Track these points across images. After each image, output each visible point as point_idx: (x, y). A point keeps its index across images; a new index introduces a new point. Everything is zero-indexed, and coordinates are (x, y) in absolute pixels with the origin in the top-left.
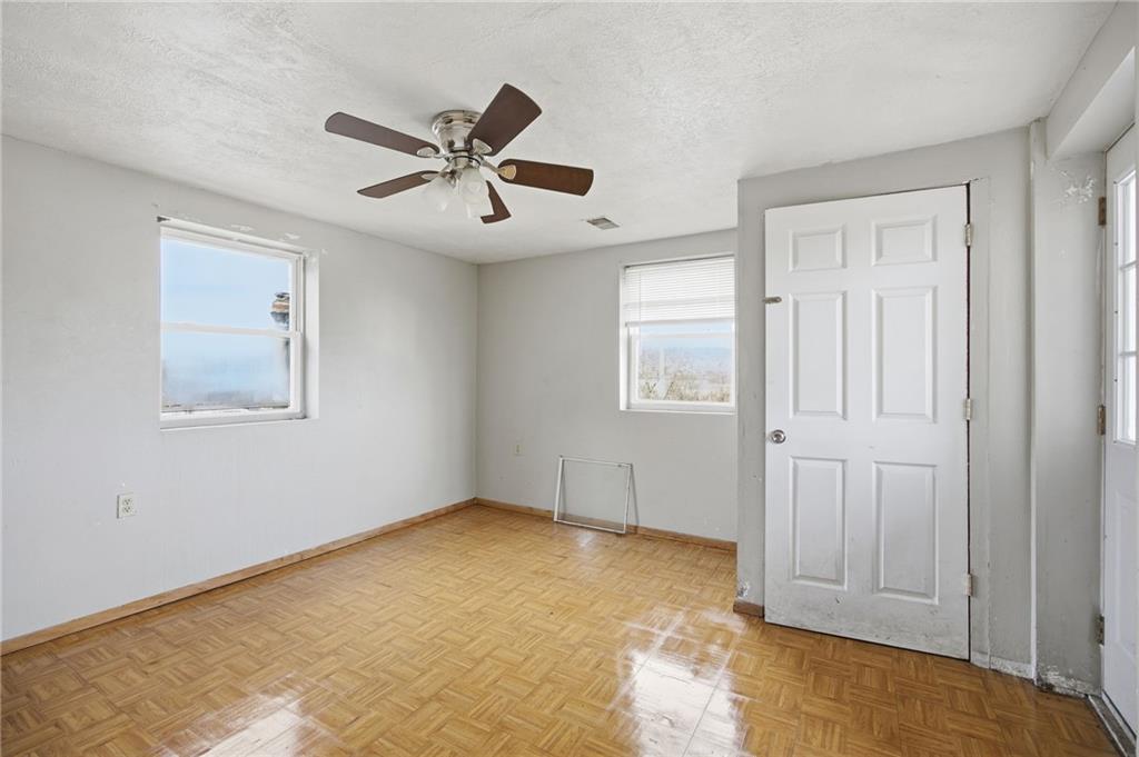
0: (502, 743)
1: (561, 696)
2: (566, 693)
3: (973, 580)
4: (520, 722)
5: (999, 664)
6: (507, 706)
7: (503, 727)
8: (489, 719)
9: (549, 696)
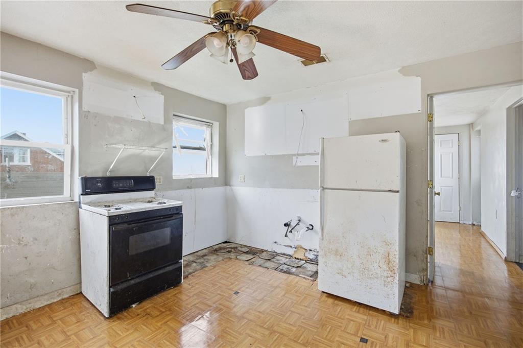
3: (460, 208)
5: (465, 222)
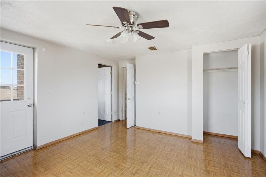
0: (117, 164)
1: (101, 174)
2: (100, 175)
4: (113, 168)
6: (116, 171)
7: (117, 167)
8: (120, 168)
9: (105, 174)
